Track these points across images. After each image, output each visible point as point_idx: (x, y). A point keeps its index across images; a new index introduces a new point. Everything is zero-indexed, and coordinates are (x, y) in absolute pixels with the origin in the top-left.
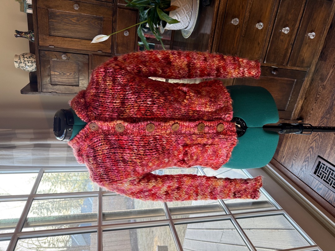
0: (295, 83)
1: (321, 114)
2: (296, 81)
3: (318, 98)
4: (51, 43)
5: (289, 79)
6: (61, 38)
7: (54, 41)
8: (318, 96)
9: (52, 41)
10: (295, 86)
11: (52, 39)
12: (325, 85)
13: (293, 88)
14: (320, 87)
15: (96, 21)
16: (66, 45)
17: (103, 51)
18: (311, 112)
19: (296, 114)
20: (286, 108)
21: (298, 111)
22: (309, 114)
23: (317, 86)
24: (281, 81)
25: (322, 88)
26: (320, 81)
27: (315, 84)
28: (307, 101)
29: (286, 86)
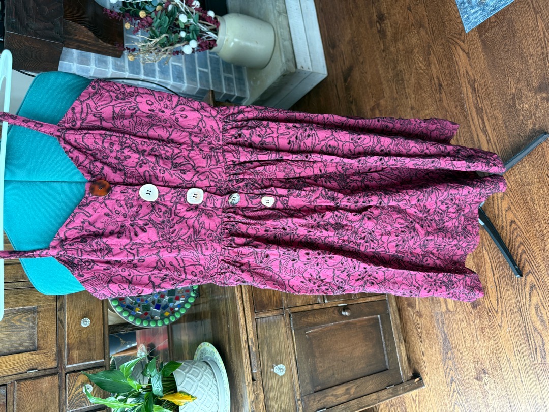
0: (380, 321)
1: (439, 357)
2: (381, 317)
3: (421, 332)
5: (370, 317)
8: (419, 330)
10: (382, 325)
12: (418, 311)
13: (381, 329)
14: (415, 316)
15: (23, 317)
17: (40, 368)
18: (424, 358)
19: (406, 370)
20: (387, 364)
21: (406, 364)
22: (422, 363)
23: (410, 316)
24: (360, 324)
25: (418, 317)
26: (409, 309)
27: (405, 314)
28: (409, 344)
29: (370, 329)
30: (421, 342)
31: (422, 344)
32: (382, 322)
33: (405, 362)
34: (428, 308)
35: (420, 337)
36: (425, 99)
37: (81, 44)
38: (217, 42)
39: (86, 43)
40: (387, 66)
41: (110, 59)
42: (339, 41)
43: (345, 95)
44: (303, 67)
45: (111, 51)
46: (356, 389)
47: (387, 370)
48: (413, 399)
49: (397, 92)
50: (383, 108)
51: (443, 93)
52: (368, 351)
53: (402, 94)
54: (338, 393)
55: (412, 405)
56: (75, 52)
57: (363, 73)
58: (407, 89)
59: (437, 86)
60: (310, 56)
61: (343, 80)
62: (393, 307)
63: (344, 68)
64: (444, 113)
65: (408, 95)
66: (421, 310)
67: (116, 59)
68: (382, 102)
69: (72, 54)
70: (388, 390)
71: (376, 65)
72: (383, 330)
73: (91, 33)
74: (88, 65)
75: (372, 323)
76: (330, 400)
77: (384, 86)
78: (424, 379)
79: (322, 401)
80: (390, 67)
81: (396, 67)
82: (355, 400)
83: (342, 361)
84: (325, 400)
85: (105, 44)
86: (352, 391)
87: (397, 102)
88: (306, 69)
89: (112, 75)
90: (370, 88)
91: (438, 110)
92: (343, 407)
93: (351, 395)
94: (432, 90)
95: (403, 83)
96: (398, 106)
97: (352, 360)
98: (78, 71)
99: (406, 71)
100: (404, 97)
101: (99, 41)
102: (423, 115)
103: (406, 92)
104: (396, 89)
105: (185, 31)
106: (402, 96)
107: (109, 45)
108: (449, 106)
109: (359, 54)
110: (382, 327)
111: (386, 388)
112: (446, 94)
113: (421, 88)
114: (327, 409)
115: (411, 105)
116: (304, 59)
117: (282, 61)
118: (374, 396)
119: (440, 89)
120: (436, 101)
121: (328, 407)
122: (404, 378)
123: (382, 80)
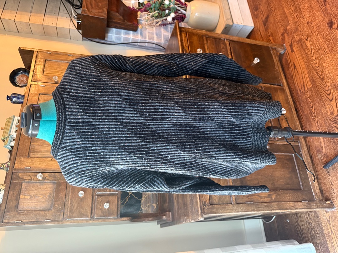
0: (294, 158)
2: (295, 155)
4: (28, 164)
5: (286, 154)
6: (40, 158)
7: (33, 162)
9: (30, 163)
10: (296, 160)
11: (30, 161)
12: (325, 153)
13: (296, 163)
14: (323, 158)
16: (44, 165)
18: (333, 187)
19: (318, 194)
20: (301, 186)
21: (318, 190)
22: (332, 191)
23: (319, 159)
24: (278, 157)
25: (325, 158)
26: (318, 154)
27: (316, 159)
28: (321, 179)
29: (287, 161)
30: (329, 175)
31: (330, 177)
32: (296, 159)
33: (317, 188)
34: (332, 149)
35: (329, 172)
36: (315, 13)
37: (116, 25)
38: (186, 16)
39: (119, 23)
40: (290, 6)
41: (131, 32)
42: (260, 5)
43: (265, 34)
44: (237, 23)
45: (131, 28)
46: (276, 196)
47: (302, 190)
48: (328, 220)
49: (297, 18)
50: (289, 31)
51: (328, 5)
52: (285, 175)
53: (301, 17)
54: (262, 195)
55: (327, 225)
56: (114, 30)
57: (276, 16)
58: (303, 13)
59: (323, 2)
60: (242, 17)
61: (263, 26)
62: (305, 151)
63: (263, 18)
64: (329, 16)
65: (304, 16)
66: (327, 153)
67: (134, 32)
68: (288, 28)
69: (113, 31)
70: (303, 203)
71: (283, 8)
72: (297, 164)
73: (121, 17)
74: (120, 35)
75: (288, 158)
76: (256, 198)
77: (289, 18)
78: (334, 203)
79: (250, 197)
80: (291, 5)
81: (295, 3)
82: (276, 203)
83: (265, 177)
84: (252, 197)
85: (128, 23)
86: (274, 197)
87: (298, 24)
88: (239, 24)
89: (132, 41)
90: (280, 23)
91: (325, 16)
92: (266, 204)
93: (273, 199)
94: (320, 6)
95: (301, 10)
96: (298, 25)
97: (273, 178)
98: (115, 39)
99: (301, 3)
100: (302, 18)
101: (125, 22)
102: (316, 24)
103: (302, 15)
104: (296, 16)
105: (168, 9)
106: (300, 19)
107: (130, 24)
108: (332, 11)
109: (272, 7)
110: (296, 162)
111: (301, 201)
112: (329, 5)
113: (312, 8)
114: (254, 203)
115: (307, 21)
116: (238, 19)
117: (224, 20)
118: (291, 204)
119: (325, 3)
120: (323, 12)
121: (254, 202)
122: (316, 198)
123: (287, 14)
